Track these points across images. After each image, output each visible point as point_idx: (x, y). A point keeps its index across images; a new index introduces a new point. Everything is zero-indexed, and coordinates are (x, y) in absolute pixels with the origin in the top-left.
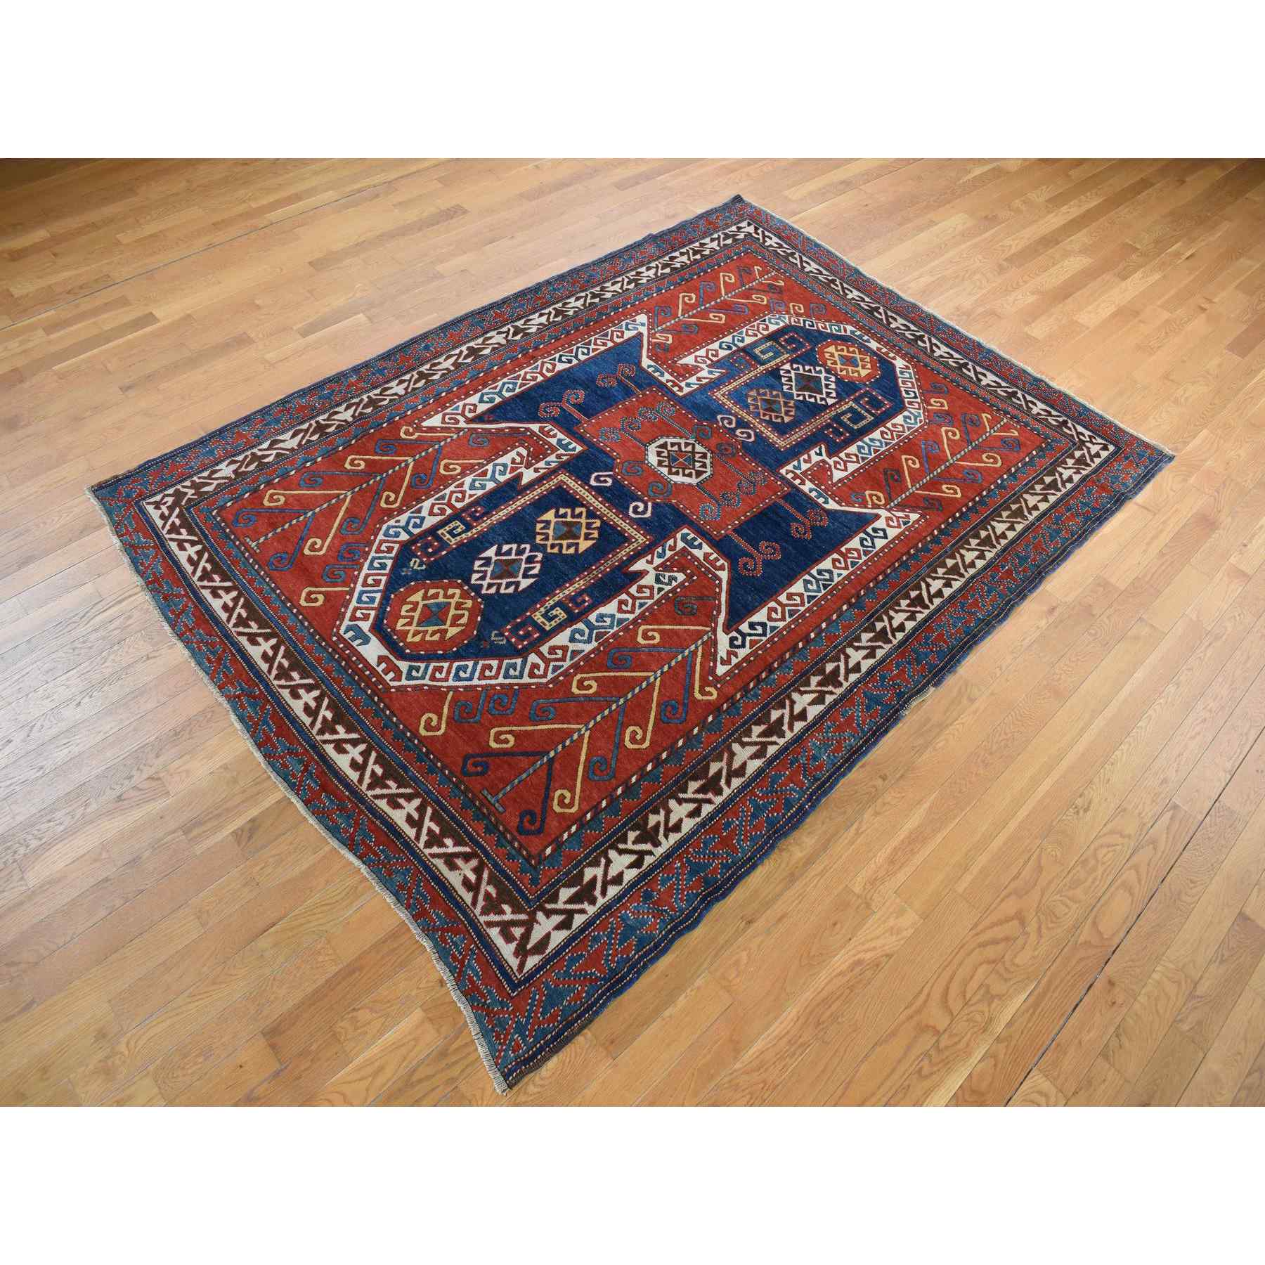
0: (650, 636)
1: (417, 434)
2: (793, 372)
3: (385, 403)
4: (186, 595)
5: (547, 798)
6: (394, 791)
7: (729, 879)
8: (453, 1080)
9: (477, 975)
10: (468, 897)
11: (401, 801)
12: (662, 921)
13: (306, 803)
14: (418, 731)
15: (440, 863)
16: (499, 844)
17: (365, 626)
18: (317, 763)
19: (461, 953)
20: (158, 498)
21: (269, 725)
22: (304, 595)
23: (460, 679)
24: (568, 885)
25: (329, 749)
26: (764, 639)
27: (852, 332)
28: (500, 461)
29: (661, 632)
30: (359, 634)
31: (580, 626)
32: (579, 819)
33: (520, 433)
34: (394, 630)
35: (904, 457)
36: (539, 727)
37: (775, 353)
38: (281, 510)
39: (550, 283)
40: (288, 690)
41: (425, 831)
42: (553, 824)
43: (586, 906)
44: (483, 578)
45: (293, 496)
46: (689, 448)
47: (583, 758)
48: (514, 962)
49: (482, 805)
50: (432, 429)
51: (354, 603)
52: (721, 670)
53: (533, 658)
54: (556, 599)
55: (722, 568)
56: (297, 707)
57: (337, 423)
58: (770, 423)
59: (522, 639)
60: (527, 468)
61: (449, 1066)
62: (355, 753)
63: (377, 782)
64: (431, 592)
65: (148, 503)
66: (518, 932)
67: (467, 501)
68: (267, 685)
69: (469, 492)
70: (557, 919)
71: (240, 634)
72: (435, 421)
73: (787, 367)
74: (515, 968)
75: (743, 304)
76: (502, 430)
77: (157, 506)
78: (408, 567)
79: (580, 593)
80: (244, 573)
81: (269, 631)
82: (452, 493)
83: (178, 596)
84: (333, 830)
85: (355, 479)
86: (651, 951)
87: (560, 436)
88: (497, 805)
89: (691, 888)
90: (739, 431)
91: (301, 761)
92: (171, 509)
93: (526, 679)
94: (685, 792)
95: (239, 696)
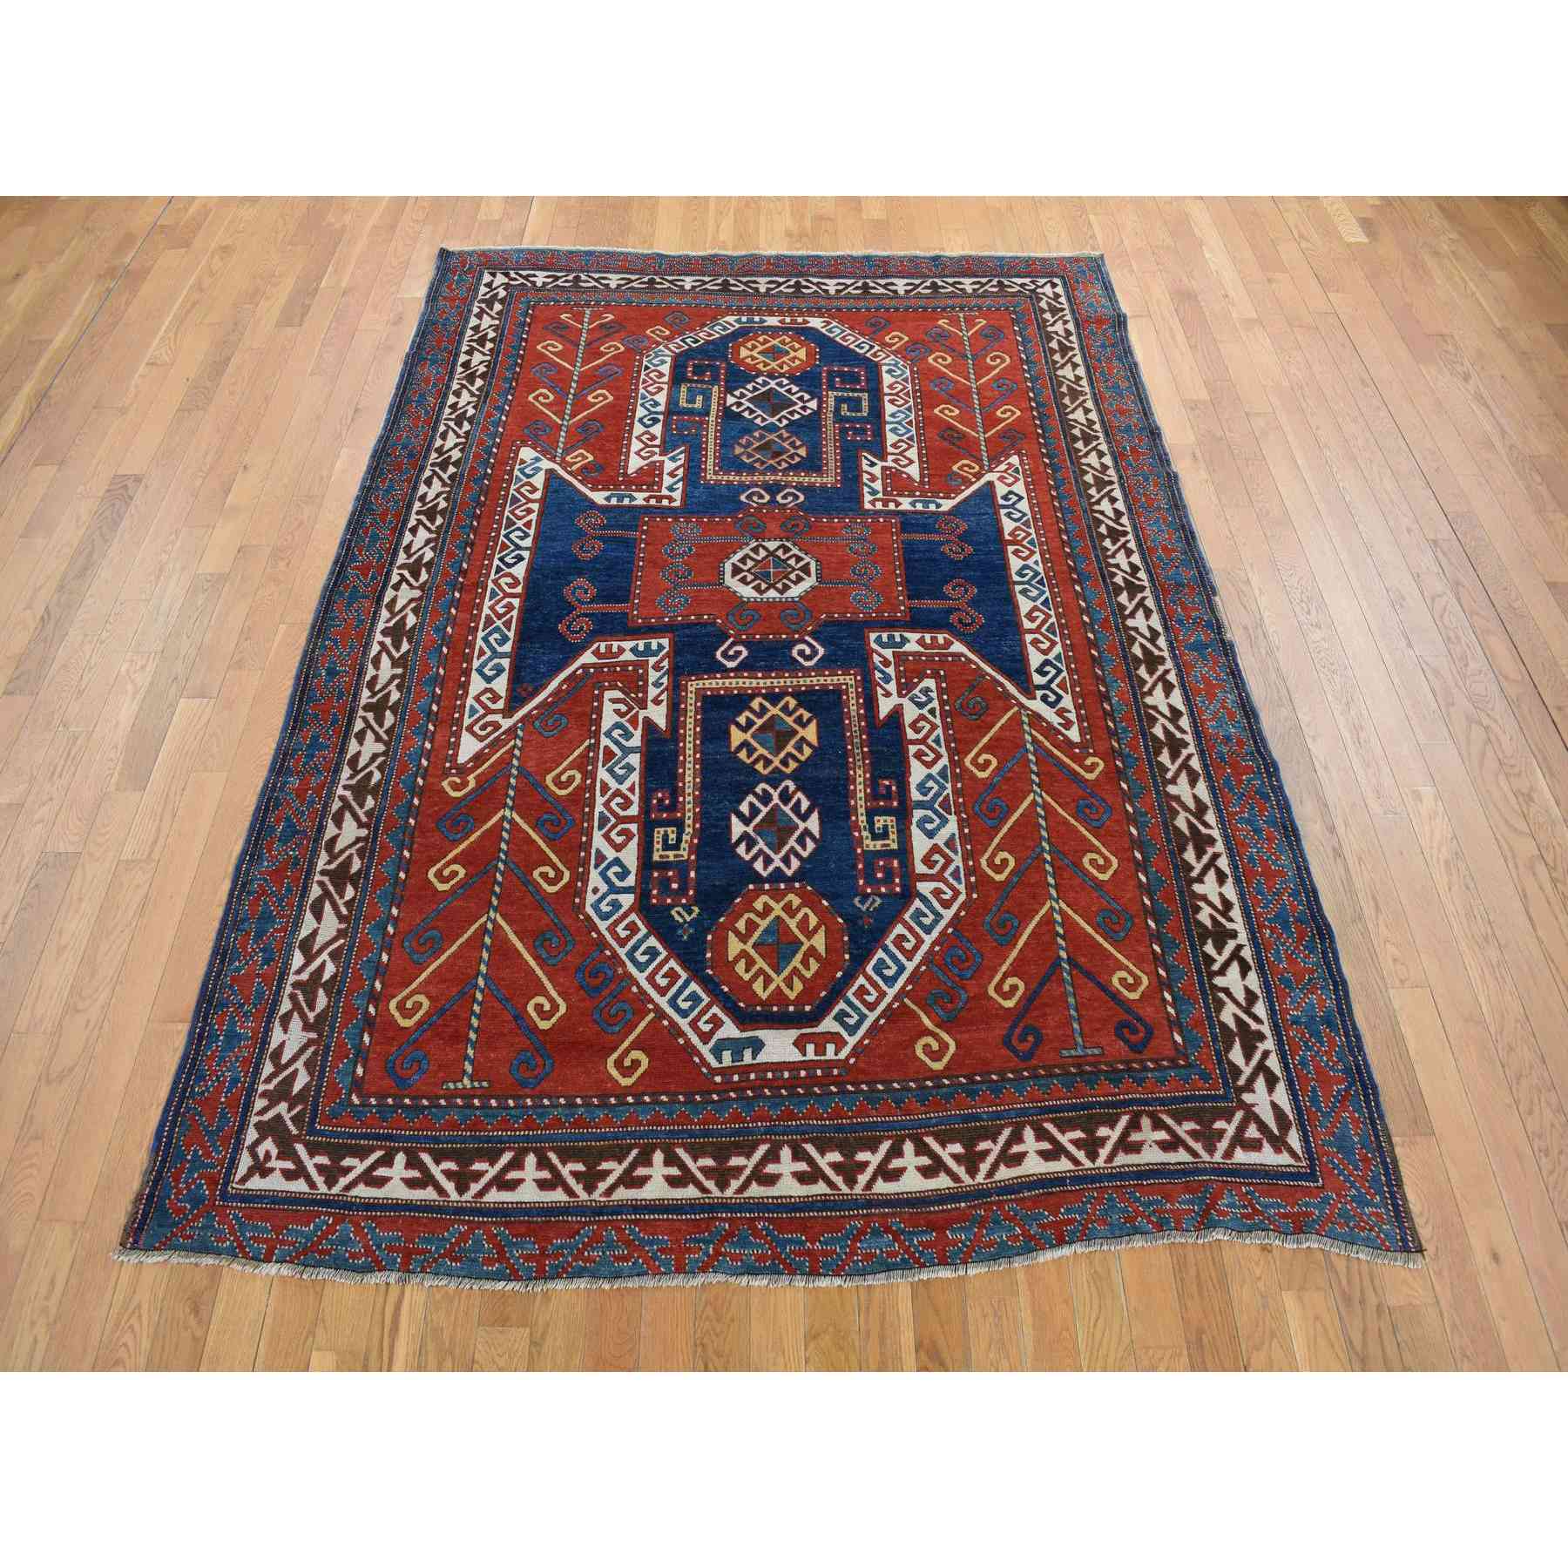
0: (983, 764)
1: (471, 778)
2: (743, 401)
3: (377, 776)
4: (473, 1226)
5: (1115, 996)
6: (996, 1149)
7: (1309, 901)
8: (1379, 1307)
9: (1279, 1206)
10: (1182, 1156)
11: (1016, 1149)
12: (1322, 988)
13: (944, 1262)
14: (931, 1070)
15: (1122, 1159)
16: (1140, 1082)
17: (729, 1030)
18: (893, 1215)
19: (1245, 1207)
20: (245, 1161)
21: (790, 1241)
22: (614, 1073)
23: (894, 979)
24: (1229, 1048)
25: (881, 1187)
26: (1065, 674)
27: (738, 321)
28: (606, 725)
29: (986, 749)
30: (737, 1047)
31: (918, 814)
32: (1159, 985)
33: (582, 678)
34: (762, 1003)
35: (936, 411)
36: (1021, 943)
37: (703, 392)
38: (437, 1010)
39: (369, 488)
40: (754, 1184)
41: (1071, 1148)
42: (1148, 1012)
43: (1262, 1047)
44: (768, 861)
45: (428, 981)
46: (763, 553)
47: (1089, 929)
48: (1284, 1159)
49: (1079, 1066)
50: (479, 758)
51: (683, 1023)
52: (1074, 734)
53: (925, 888)
54: (862, 810)
55: (948, 644)
56: (789, 1188)
57: (353, 850)
58: (791, 467)
59: (888, 879)
60: (645, 708)
61: (1362, 1302)
62: (910, 1159)
63: (971, 1161)
64: (741, 925)
65: (244, 1180)
66: (1252, 1132)
67: (635, 798)
68: (725, 1206)
69: (624, 788)
70: (1260, 1083)
71: (610, 1191)
72: (468, 747)
73: (730, 400)
74: (1292, 1162)
75: (604, 364)
76: (558, 690)
77: (261, 1169)
78: (681, 926)
79: (873, 783)
80: (505, 1124)
81: (634, 1152)
82: (607, 804)
83: (463, 1237)
84: (1001, 1253)
85: (475, 891)
86: (1343, 1022)
87: (628, 645)
88: (1089, 1052)
89: (1301, 939)
90: (779, 498)
91: (876, 1233)
92: (286, 1152)
93: (948, 914)
94: (1192, 868)
95: (718, 1253)
